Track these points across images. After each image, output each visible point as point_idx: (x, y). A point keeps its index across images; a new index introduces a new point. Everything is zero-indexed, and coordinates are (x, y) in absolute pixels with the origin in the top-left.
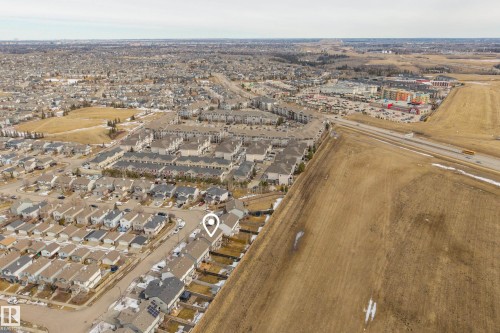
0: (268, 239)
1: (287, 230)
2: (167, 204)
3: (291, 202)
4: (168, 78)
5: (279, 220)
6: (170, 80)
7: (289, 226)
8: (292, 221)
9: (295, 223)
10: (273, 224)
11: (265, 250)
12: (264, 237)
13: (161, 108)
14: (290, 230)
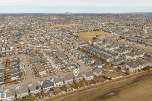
0: (98, 88)
1: (109, 89)
2: (83, 62)
3: (126, 80)
4: (132, 25)
5: (111, 84)
6: (133, 25)
7: (112, 88)
8: (116, 87)
9: (116, 88)
10: (106, 84)
11: (91, 91)
12: (96, 87)
13: (118, 34)
14: (111, 90)
